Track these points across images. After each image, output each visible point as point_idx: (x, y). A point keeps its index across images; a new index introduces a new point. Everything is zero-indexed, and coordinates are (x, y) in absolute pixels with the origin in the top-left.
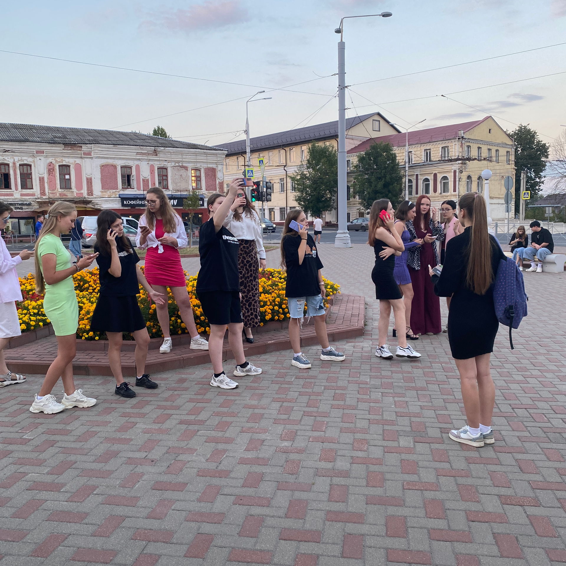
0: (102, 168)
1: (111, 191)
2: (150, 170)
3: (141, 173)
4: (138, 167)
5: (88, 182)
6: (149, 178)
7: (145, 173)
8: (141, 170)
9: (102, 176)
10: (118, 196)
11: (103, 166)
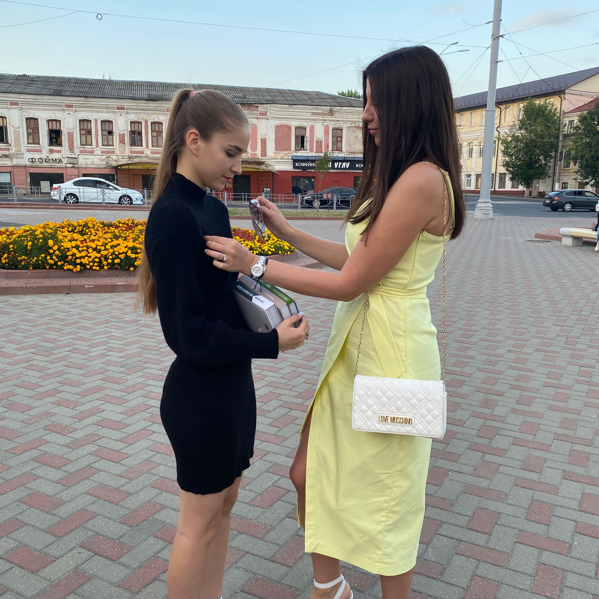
0: (277, 128)
1: (284, 152)
2: (325, 131)
3: (315, 134)
4: (312, 128)
5: (262, 143)
6: (323, 139)
7: (319, 133)
8: (315, 131)
9: (276, 137)
10: (290, 157)
11: (277, 127)
